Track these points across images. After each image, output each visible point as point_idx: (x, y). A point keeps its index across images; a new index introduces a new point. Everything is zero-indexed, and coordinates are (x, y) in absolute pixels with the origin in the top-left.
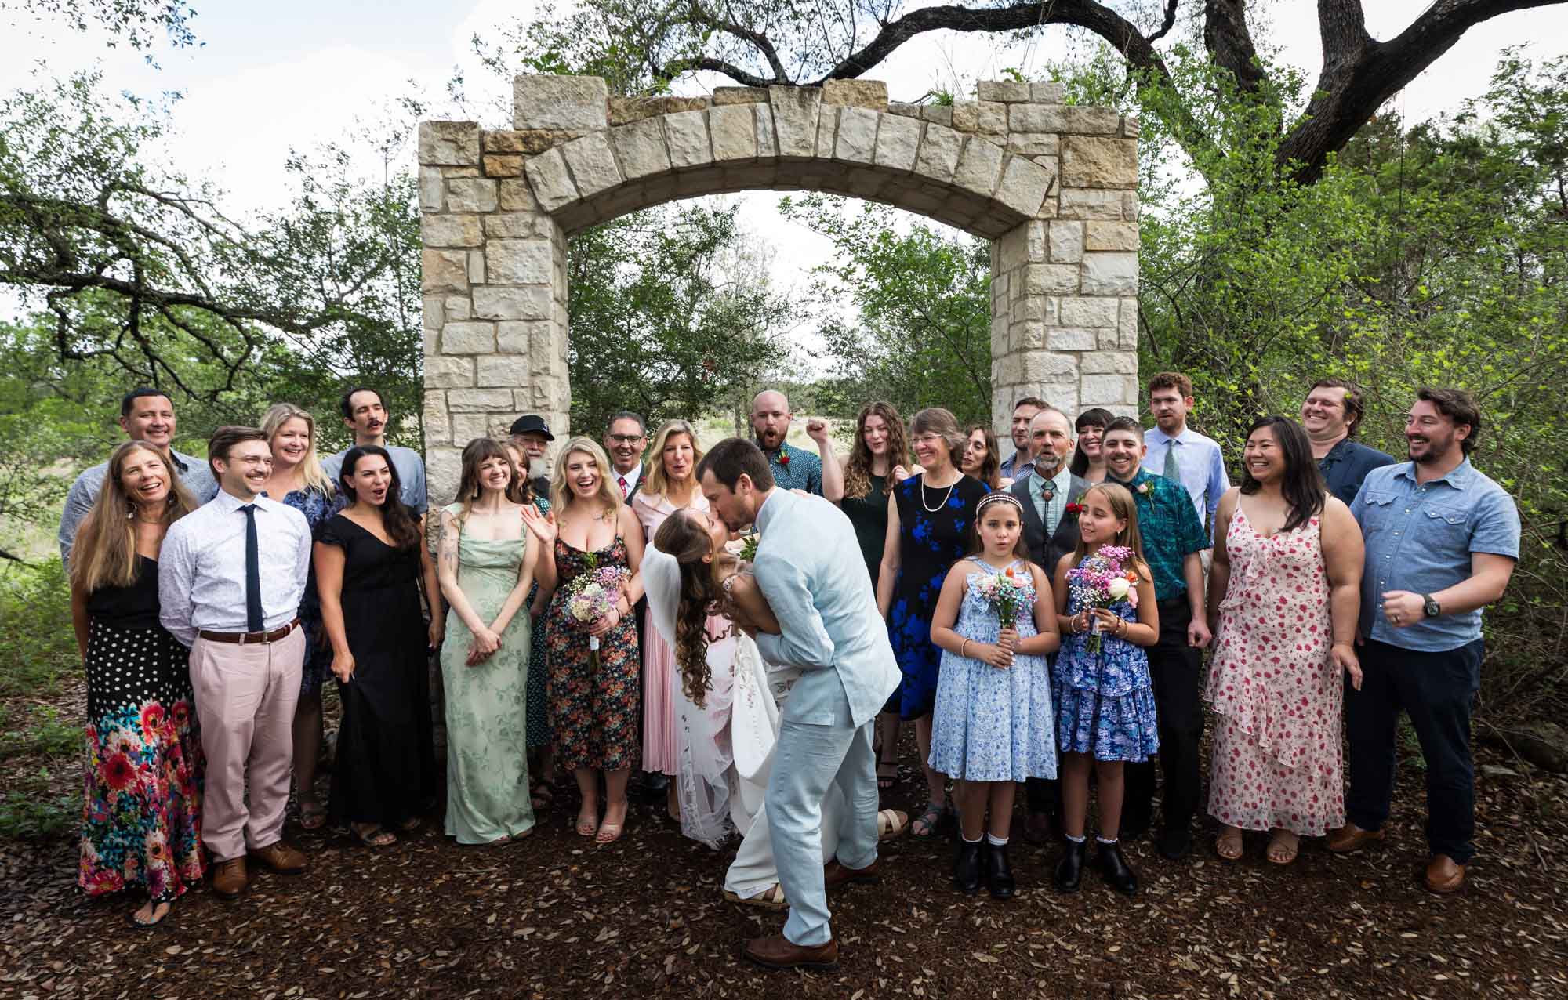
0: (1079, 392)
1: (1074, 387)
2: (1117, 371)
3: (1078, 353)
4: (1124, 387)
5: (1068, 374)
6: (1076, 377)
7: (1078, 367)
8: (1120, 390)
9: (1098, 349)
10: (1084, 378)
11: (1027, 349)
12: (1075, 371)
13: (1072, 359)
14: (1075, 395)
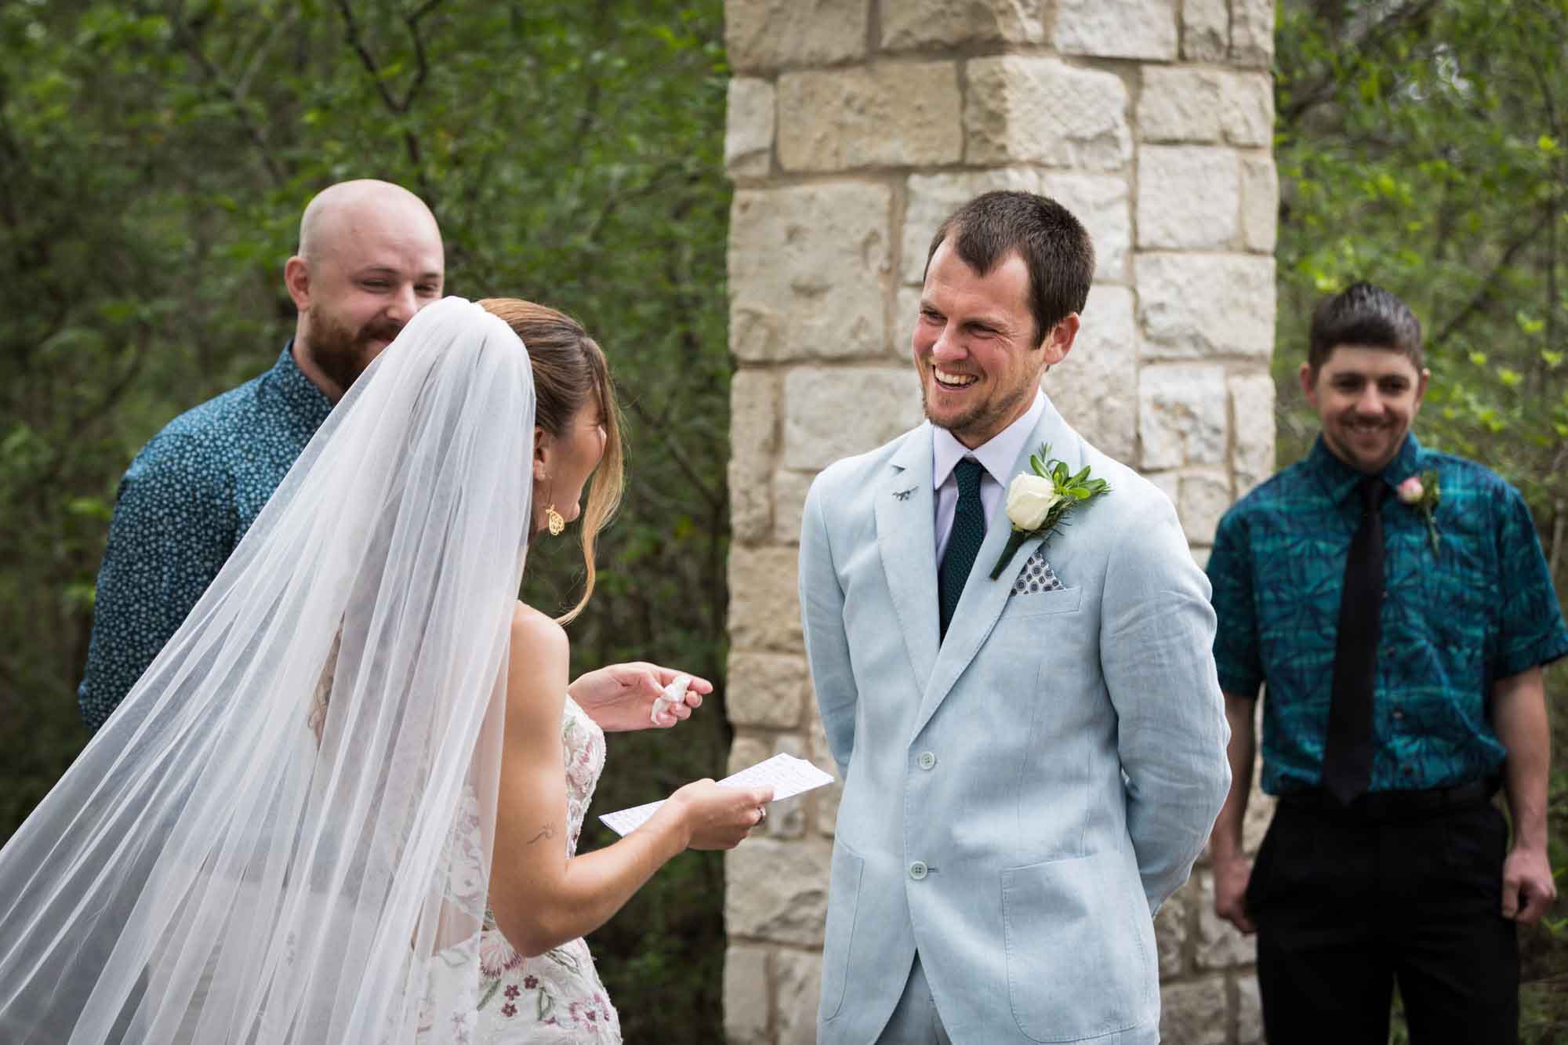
0: (1133, 202)
1: (1120, 185)
2: (1227, 138)
3: (1129, 67)
4: (1240, 190)
5: (1108, 138)
6: (1127, 150)
7: (1131, 116)
8: (1233, 200)
9: (1182, 57)
10: (1147, 154)
11: (997, 46)
12: (1123, 132)
13: (1111, 82)
14: (1122, 211)
